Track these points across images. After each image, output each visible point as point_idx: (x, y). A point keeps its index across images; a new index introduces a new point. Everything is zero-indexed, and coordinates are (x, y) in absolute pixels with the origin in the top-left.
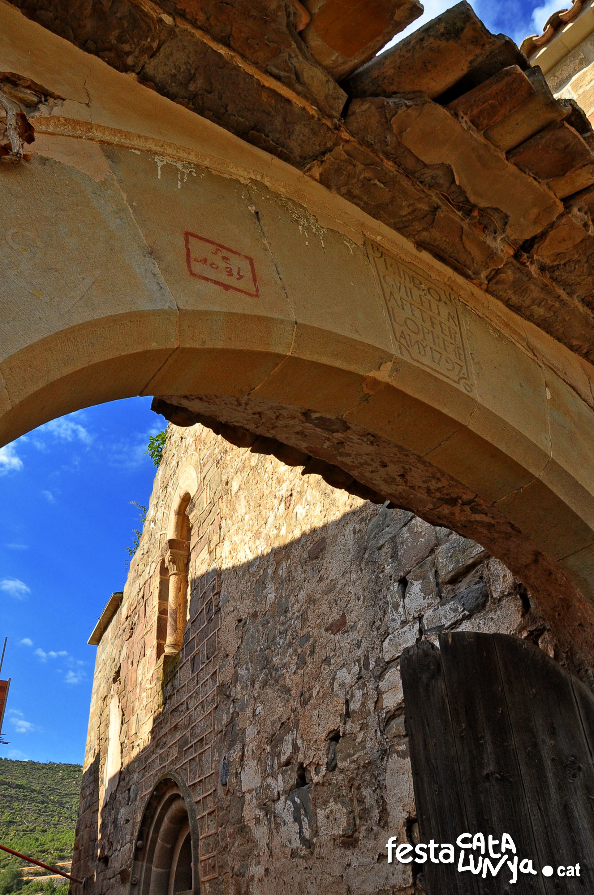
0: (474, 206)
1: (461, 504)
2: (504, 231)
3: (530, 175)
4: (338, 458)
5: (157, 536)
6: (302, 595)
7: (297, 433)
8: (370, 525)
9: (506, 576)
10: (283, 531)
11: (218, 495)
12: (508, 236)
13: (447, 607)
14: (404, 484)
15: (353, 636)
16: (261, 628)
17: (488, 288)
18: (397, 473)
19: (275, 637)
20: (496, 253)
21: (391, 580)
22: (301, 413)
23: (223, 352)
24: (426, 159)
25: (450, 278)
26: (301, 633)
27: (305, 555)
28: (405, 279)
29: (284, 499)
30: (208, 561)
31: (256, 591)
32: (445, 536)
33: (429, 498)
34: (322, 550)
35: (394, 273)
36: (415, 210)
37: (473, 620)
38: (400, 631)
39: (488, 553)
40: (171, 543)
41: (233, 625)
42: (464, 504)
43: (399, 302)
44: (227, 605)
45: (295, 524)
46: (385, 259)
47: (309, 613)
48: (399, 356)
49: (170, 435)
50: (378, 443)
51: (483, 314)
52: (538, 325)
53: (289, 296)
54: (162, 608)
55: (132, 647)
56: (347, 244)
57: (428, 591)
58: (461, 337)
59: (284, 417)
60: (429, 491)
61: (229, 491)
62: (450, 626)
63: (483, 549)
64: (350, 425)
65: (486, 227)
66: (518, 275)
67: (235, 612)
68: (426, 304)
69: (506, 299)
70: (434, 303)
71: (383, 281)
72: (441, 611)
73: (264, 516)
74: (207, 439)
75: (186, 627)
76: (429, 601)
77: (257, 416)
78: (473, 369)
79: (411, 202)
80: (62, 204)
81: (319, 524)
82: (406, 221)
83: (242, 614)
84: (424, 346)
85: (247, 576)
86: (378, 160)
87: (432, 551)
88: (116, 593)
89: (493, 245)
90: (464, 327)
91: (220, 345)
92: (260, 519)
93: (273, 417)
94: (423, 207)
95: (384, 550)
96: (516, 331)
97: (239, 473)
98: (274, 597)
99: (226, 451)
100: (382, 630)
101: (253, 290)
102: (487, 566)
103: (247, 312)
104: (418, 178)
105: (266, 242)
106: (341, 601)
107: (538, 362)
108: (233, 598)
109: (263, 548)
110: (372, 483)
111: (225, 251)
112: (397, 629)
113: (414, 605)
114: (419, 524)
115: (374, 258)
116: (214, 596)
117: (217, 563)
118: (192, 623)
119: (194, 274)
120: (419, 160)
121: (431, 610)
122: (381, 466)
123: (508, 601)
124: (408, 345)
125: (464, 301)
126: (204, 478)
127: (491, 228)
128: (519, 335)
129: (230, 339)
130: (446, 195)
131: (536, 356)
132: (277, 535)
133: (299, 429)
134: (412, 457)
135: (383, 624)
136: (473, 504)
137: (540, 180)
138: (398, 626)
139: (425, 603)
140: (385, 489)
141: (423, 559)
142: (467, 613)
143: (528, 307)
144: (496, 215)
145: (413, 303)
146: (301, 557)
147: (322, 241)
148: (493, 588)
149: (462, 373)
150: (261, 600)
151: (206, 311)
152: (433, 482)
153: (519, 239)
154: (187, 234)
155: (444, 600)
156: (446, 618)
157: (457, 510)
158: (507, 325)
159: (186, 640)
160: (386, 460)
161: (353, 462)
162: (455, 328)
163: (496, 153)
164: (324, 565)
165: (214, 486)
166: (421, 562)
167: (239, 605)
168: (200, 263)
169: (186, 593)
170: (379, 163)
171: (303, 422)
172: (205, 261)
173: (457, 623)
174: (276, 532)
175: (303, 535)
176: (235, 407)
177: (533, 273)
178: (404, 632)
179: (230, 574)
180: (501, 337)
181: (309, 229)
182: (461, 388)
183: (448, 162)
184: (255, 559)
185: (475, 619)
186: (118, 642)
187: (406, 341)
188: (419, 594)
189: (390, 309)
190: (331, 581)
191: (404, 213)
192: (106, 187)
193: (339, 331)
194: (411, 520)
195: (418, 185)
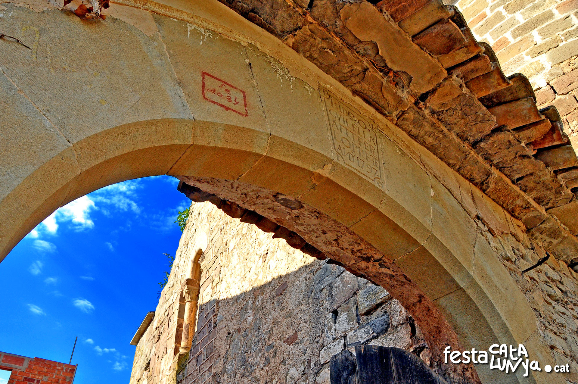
0: (390, 70)
1: (373, 261)
2: (409, 87)
3: (427, 52)
4: (295, 226)
5: (179, 276)
6: (270, 319)
7: (270, 209)
8: (316, 275)
9: (402, 311)
10: (260, 277)
11: (220, 252)
12: (411, 90)
13: (363, 330)
14: (337, 246)
15: (301, 346)
16: (242, 339)
17: (397, 122)
18: (332, 239)
19: (251, 345)
20: (403, 101)
21: (328, 311)
22: (272, 195)
23: (222, 149)
24: (361, 38)
25: (373, 114)
26: (268, 343)
27: (274, 293)
28: (344, 113)
29: (262, 256)
30: (211, 294)
31: (241, 314)
32: (364, 284)
33: (353, 256)
34: (284, 290)
35: (337, 109)
36: (352, 70)
37: (379, 339)
38: (332, 344)
39: (391, 296)
40: (188, 281)
41: (224, 336)
42: (375, 261)
43: (339, 128)
44: (222, 322)
45: (268, 272)
46: (331, 100)
47: (274, 330)
48: (336, 160)
49: (191, 212)
50: (321, 218)
51: (393, 139)
52: (428, 149)
53: (267, 117)
54: (180, 323)
55: (159, 348)
56: (307, 88)
57: (351, 320)
58: (378, 152)
59: (261, 197)
60: (353, 251)
61: (227, 249)
62: (364, 343)
63: (388, 293)
64: (303, 205)
65: (397, 84)
66: (417, 116)
67: (226, 327)
68: (356, 130)
69: (409, 130)
70: (361, 130)
71: (329, 113)
72: (359, 333)
73: (249, 266)
74: (215, 215)
75: (194, 336)
76: (351, 326)
77: (244, 196)
78: (384, 173)
79: (350, 65)
80: (124, 48)
81: (284, 273)
82: (346, 77)
83: (231, 329)
84: (353, 156)
85: (236, 304)
86: (331, 36)
87: (355, 294)
88: (150, 312)
89: (401, 95)
90: (380, 146)
91: (220, 145)
92: (246, 267)
93: (254, 197)
94: (358, 68)
95: (324, 291)
96: (414, 152)
97: (234, 238)
98: (252, 319)
99: (227, 223)
100: (320, 343)
101: (244, 112)
102: (390, 305)
103: (239, 125)
104: (355, 50)
105: (255, 83)
106: (295, 323)
107: (427, 172)
108: (226, 318)
109: (247, 287)
110: (316, 244)
111: (228, 86)
112: (330, 343)
113: (341, 328)
114: (347, 275)
115: (324, 98)
116: (213, 316)
117: (217, 295)
118: (198, 334)
119: (206, 98)
120: (356, 38)
121: (352, 332)
122: (323, 233)
123: (402, 328)
124: (343, 155)
125: (381, 130)
126: (212, 240)
127: (401, 84)
128: (416, 155)
129: (227, 141)
130: (373, 61)
131: (426, 168)
132: (257, 279)
133: (270, 206)
134: (342, 228)
135: (321, 340)
136: (381, 261)
137: (433, 56)
138: (330, 341)
139: (348, 327)
140: (324, 249)
141: (349, 299)
142: (375, 334)
143: (422, 137)
144: (404, 76)
145: (348, 128)
146: (270, 294)
147: (291, 85)
148: (393, 319)
149: (377, 175)
150: (244, 320)
151: (212, 122)
152: (356, 246)
153: (418, 93)
154: (204, 73)
155: (361, 326)
156: (361, 337)
157: (370, 264)
158: (408, 147)
159: (194, 344)
160: (326, 229)
161: (305, 230)
162: (374, 146)
163: (405, 37)
164: (285, 300)
165: (218, 246)
166: (347, 301)
167: (229, 323)
168: (211, 92)
169: (196, 314)
170: (331, 38)
171: (274, 202)
172: (214, 91)
173: (368, 341)
174: (256, 277)
175: (273, 279)
176: (230, 189)
177: (426, 115)
178: (334, 345)
179: (224, 303)
180: (404, 154)
181: (283, 77)
182: (376, 184)
183: (375, 41)
184: (241, 294)
185: (380, 339)
186: (150, 344)
187: (342, 152)
188: (345, 321)
189: (333, 131)
190: (289, 310)
191: (346, 71)
192: (153, 40)
193: (299, 142)
194: (342, 273)
195: (355, 54)
